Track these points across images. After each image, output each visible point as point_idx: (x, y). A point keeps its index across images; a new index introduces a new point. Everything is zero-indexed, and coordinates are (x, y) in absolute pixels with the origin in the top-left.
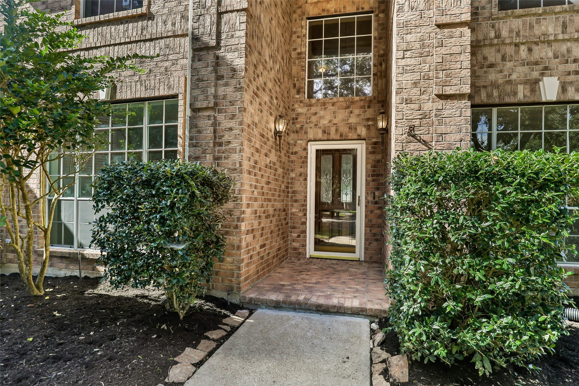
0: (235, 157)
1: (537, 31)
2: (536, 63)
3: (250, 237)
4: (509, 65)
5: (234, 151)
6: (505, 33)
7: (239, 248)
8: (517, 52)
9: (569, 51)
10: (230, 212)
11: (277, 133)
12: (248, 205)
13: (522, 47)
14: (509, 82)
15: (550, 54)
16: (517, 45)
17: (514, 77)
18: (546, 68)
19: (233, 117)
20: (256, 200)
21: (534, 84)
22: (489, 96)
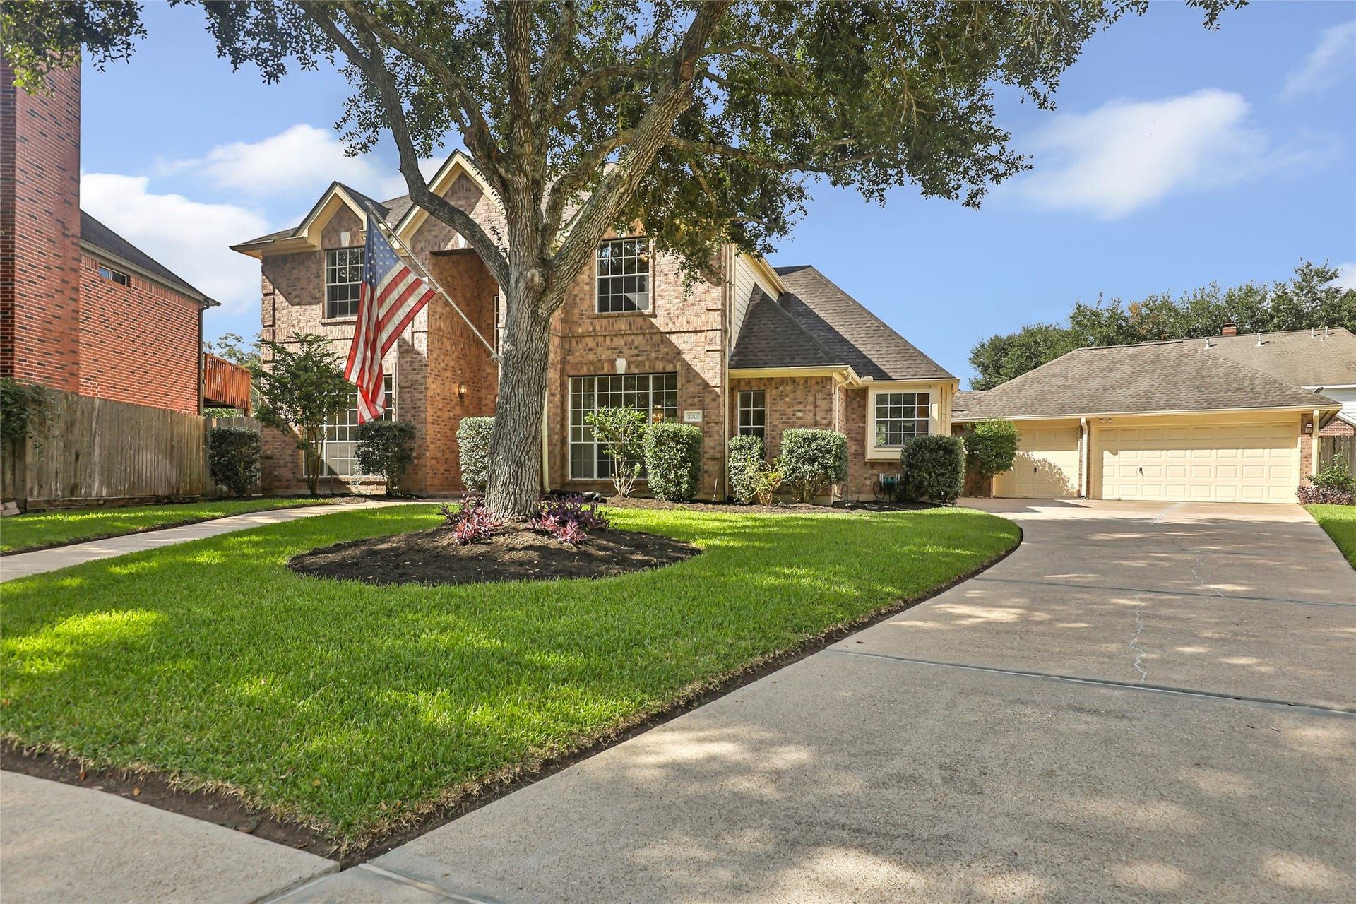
0: (423, 415)
1: (616, 327)
2: (615, 349)
3: (434, 462)
4: (600, 349)
5: (422, 412)
6: (598, 328)
7: (425, 466)
8: (605, 341)
9: (633, 341)
10: (420, 446)
11: (461, 395)
12: (432, 443)
13: (608, 338)
14: (600, 361)
15: (623, 343)
16: (605, 336)
17: (603, 357)
18: (620, 352)
19: (421, 393)
20: (439, 440)
21: (612, 363)
22: (588, 370)
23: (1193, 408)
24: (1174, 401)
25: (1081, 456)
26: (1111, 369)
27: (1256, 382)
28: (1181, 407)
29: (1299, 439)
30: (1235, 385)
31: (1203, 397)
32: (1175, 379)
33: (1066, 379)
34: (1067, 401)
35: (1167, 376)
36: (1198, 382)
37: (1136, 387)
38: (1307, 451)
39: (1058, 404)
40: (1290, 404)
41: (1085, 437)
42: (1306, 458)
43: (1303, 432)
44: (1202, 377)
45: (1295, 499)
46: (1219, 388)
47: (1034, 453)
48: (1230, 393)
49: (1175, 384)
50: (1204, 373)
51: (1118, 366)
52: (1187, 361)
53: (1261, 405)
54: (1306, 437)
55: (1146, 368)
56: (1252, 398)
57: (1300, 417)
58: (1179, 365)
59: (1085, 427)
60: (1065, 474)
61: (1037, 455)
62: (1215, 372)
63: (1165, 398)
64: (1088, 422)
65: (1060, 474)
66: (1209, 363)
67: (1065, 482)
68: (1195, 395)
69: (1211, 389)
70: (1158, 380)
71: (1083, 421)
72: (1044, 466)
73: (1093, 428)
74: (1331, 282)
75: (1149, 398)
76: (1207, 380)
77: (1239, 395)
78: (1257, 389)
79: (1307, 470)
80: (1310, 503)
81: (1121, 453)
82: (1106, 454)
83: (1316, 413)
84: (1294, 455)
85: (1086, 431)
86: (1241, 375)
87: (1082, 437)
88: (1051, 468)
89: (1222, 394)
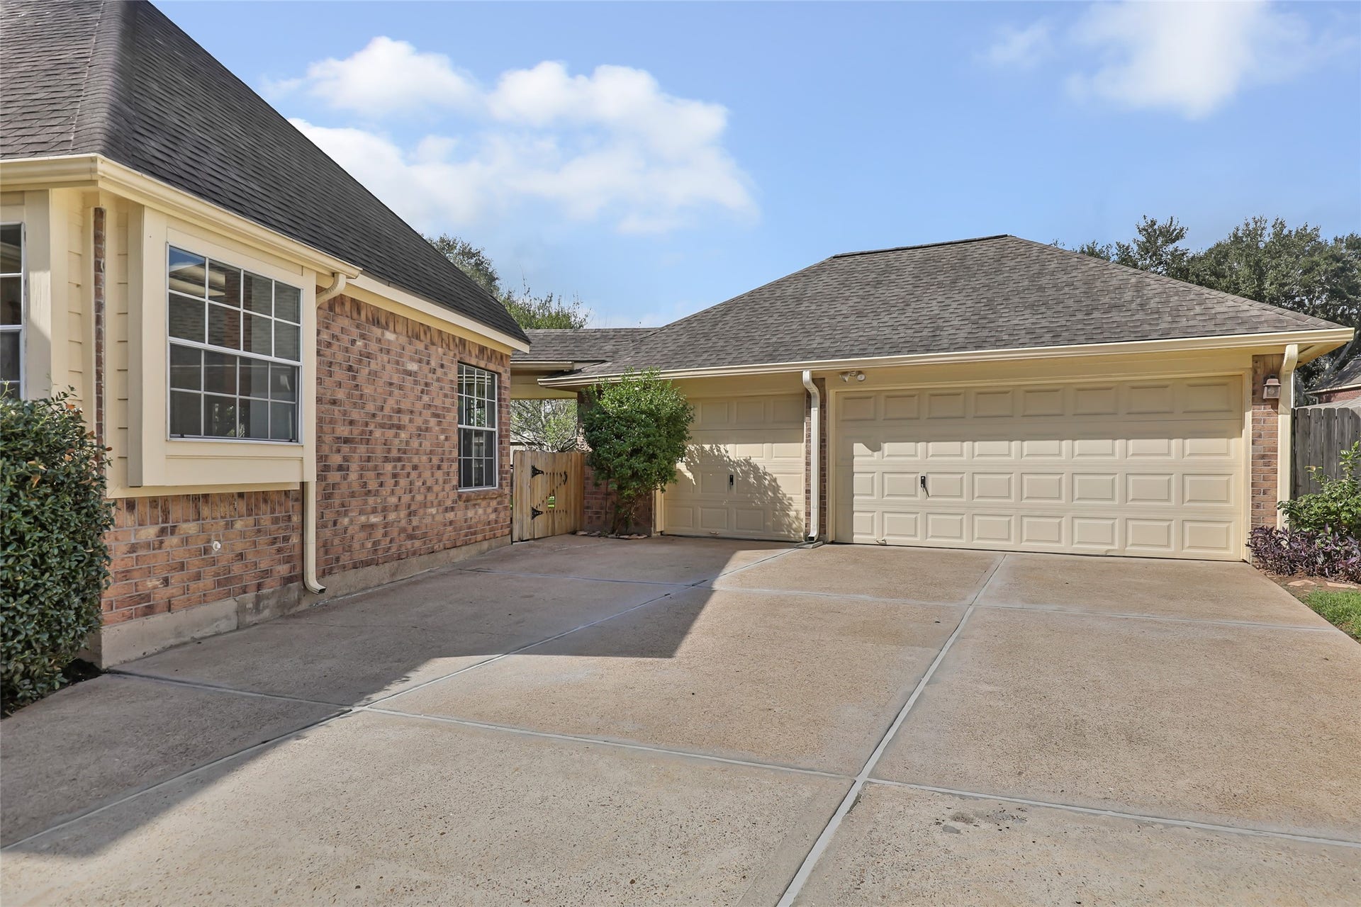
23: (1023, 344)
24: (985, 333)
25: (808, 453)
26: (879, 283)
27: (1147, 292)
28: (999, 343)
29: (1249, 416)
30: (1106, 300)
31: (1044, 323)
32: (989, 295)
33: (799, 301)
34: (787, 339)
35: (975, 290)
36: (1033, 298)
37: (915, 311)
38: (1265, 442)
39: (768, 345)
40: (1230, 332)
41: (815, 412)
42: (1263, 458)
43: (1257, 398)
44: (1041, 289)
45: (1246, 553)
46: (1076, 306)
47: (729, 447)
48: (1096, 315)
49: (990, 303)
50: (1044, 281)
51: (893, 277)
52: (1012, 263)
53: (1165, 334)
54: (1263, 410)
55: (941, 278)
56: (1143, 322)
57: (1250, 364)
58: (998, 271)
59: (814, 390)
60: (784, 489)
61: (735, 451)
62: (1065, 278)
63: (968, 328)
64: (818, 381)
65: (776, 489)
66: (1053, 265)
67: (785, 508)
68: (1028, 319)
69: (1059, 308)
70: (957, 297)
71: (806, 376)
72: (746, 473)
73: (831, 394)
74: (1177, 243)
75: (938, 328)
76: (1049, 292)
77: (1116, 316)
78: (1153, 304)
79: (1266, 485)
80: (1293, 572)
81: (887, 447)
82: (859, 448)
83: (1292, 351)
84: (1239, 448)
85: (816, 402)
86: (1114, 282)
87: (809, 414)
88: (760, 476)
89: (1080, 316)
